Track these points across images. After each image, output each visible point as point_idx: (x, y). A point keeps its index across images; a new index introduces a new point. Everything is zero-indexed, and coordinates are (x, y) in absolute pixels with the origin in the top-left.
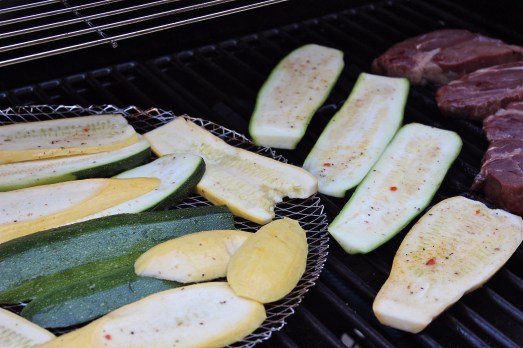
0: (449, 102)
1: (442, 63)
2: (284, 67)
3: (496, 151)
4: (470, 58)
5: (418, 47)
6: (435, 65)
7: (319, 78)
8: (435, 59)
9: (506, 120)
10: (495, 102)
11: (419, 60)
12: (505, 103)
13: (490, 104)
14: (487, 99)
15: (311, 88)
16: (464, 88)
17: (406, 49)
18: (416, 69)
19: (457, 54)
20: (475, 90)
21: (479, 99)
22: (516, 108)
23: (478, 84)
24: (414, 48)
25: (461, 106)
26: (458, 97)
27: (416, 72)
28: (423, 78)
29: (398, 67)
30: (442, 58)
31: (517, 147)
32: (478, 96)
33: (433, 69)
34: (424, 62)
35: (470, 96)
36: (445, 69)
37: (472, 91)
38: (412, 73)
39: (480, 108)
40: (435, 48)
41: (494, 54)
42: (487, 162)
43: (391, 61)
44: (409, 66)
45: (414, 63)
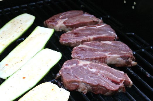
0: (63, 40)
1: (66, 24)
2: (11, 22)
3: (66, 65)
4: (76, 23)
5: (60, 17)
6: (64, 25)
7: (21, 28)
8: (64, 23)
9: (80, 49)
10: (79, 42)
11: (59, 22)
12: (83, 42)
13: (77, 42)
14: (76, 40)
15: (16, 32)
16: (70, 35)
17: (55, 18)
18: (57, 26)
19: (72, 21)
20: (73, 36)
21: (73, 40)
22: (86, 44)
23: (75, 34)
24: (59, 17)
25: (66, 42)
26: (67, 38)
27: (57, 27)
28: (60, 29)
29: (51, 25)
30: (67, 22)
31: (74, 63)
32: (74, 39)
33: (63, 26)
34: (60, 23)
35: (71, 38)
36: (68, 27)
37: (72, 36)
38: (55, 27)
39: (73, 43)
40: (66, 18)
41: (86, 22)
42: (62, 69)
43: (49, 22)
44: (55, 25)
45: (57, 23)
